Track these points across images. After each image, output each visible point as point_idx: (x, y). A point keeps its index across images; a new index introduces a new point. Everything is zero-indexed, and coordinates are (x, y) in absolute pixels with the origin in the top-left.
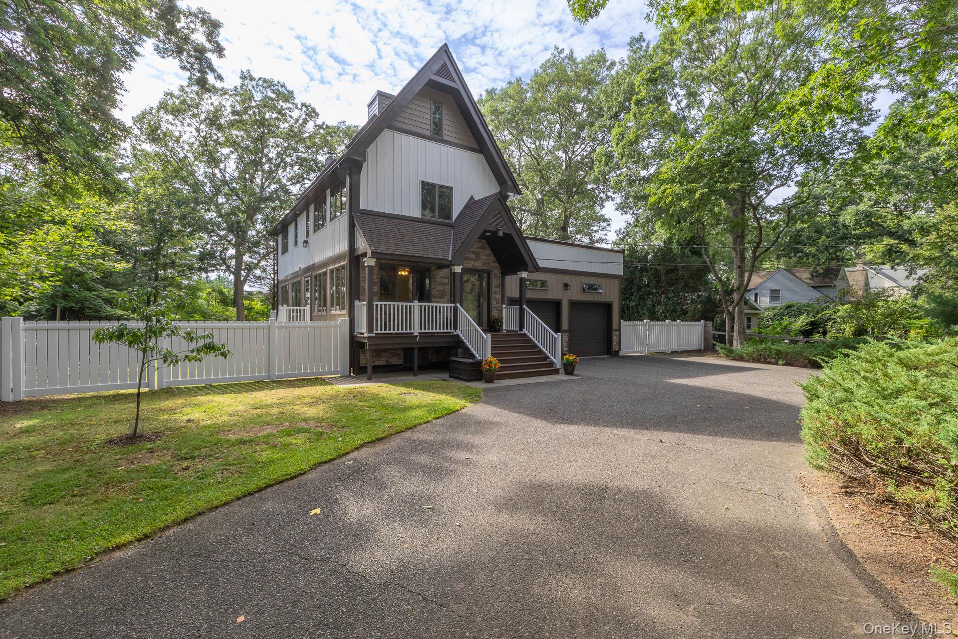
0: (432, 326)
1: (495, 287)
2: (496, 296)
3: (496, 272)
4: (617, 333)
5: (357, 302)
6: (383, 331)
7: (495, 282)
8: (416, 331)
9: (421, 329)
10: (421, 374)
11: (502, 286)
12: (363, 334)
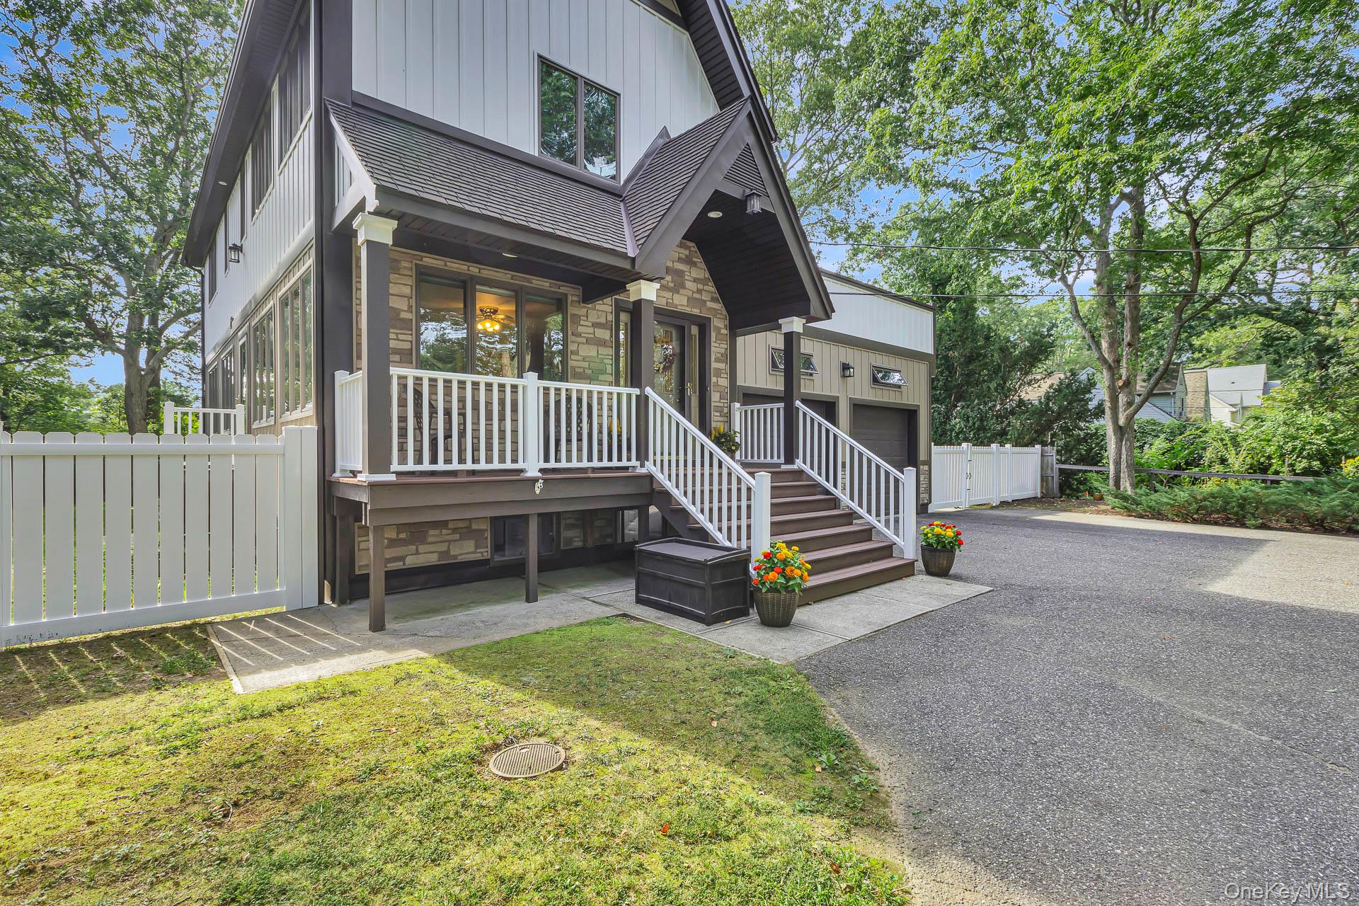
0: (580, 449)
1: (717, 360)
2: (719, 382)
3: (719, 324)
4: (926, 468)
5: (341, 377)
6: (426, 466)
7: (717, 347)
8: (532, 465)
9: (547, 459)
10: (550, 588)
11: (731, 357)
12: (354, 474)
